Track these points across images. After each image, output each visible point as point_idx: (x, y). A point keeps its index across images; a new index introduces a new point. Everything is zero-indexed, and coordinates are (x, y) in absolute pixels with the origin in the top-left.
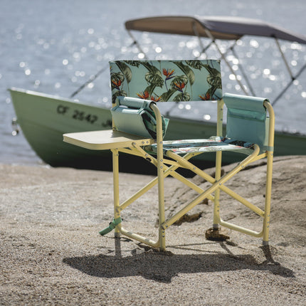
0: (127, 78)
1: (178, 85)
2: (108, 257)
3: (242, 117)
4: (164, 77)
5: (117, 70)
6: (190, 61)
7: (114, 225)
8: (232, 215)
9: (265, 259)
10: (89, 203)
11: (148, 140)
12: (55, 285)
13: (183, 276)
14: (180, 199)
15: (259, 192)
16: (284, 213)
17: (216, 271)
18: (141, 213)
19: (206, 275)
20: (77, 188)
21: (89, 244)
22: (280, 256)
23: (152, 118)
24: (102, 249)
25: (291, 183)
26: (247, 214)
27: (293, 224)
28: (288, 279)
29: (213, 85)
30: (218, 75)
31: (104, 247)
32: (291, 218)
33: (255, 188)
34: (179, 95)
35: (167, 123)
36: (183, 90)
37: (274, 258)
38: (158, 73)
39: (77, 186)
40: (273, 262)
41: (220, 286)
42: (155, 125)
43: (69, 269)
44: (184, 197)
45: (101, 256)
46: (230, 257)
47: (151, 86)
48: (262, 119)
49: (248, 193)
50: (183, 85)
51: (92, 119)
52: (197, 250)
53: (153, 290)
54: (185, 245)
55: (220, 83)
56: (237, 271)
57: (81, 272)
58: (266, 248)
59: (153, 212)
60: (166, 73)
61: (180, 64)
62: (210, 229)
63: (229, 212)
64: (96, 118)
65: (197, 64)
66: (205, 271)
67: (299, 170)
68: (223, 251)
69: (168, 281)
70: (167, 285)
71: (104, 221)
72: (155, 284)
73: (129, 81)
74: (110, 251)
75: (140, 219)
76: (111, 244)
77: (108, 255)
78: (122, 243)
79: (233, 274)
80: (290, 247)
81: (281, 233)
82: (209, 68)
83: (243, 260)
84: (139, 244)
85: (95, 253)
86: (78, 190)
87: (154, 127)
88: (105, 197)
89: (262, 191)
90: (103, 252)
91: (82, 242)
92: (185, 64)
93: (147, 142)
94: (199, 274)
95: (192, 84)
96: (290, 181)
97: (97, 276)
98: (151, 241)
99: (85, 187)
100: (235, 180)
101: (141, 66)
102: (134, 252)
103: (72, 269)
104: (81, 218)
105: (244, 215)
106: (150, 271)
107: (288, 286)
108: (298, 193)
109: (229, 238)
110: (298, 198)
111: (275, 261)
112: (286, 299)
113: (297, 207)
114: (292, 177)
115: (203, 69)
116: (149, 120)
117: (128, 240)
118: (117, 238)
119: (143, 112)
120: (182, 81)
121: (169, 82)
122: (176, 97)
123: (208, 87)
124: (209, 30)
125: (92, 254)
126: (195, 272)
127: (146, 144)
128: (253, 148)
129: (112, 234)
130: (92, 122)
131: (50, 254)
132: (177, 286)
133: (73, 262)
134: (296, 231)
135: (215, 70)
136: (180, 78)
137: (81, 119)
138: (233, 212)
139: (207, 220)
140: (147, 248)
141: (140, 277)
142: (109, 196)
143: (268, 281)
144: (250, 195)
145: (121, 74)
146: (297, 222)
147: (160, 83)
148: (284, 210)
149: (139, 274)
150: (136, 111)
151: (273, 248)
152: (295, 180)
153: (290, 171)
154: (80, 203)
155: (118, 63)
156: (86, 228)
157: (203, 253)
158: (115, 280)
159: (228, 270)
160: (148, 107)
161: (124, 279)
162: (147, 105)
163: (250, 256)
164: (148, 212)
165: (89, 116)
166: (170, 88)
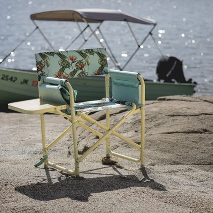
0: (47, 64)
1: (80, 66)
2: (44, 184)
3: (123, 85)
4: (70, 62)
5: (40, 59)
6: (87, 50)
7: (44, 160)
8: (116, 146)
9: (143, 177)
10: (23, 143)
11: (65, 106)
12: (14, 209)
13: (95, 196)
14: (81, 136)
15: (131, 129)
16: (150, 143)
17: (115, 189)
18: (57, 148)
19: (109, 193)
20: (13, 131)
21: (29, 174)
22: (153, 174)
23: (67, 91)
24: (39, 178)
25: (151, 121)
26: (126, 144)
27: (157, 150)
28: (162, 192)
29: (102, 65)
30: (105, 58)
31: (39, 177)
32: (155, 146)
33: (129, 126)
34: (81, 73)
35: (76, 94)
36: (83, 69)
37: (149, 176)
38: (67, 59)
39: (13, 130)
40: (149, 179)
41: (120, 201)
42: (69, 96)
43: (20, 195)
44: (83, 134)
45: (39, 184)
46: (122, 178)
47: (63, 68)
48: (136, 86)
49: (124, 129)
50: (83, 66)
51: (13, 79)
52: (99, 174)
53: (78, 208)
54: (90, 171)
55: (107, 63)
56: (129, 189)
57: (28, 198)
58: (143, 169)
59: (65, 146)
60: (71, 59)
61: (80, 53)
62: (105, 158)
63: (114, 144)
64: (16, 79)
65: (91, 51)
66: (108, 190)
67: (155, 112)
68: (115, 173)
69: (86, 200)
70: (86, 203)
71: (35, 155)
72: (78, 203)
73: (48, 66)
74: (44, 180)
75: (57, 152)
76: (43, 174)
77: (43, 182)
78: (50, 172)
79: (127, 191)
80: (156, 166)
81: (150, 157)
82: (99, 54)
83: (130, 179)
84: (61, 172)
85: (34, 182)
86: (14, 133)
87: (68, 97)
88: (32, 137)
89: (133, 128)
90: (39, 180)
91: (25, 174)
92: (83, 52)
93: (64, 107)
94: (105, 193)
95: (88, 65)
96: (150, 120)
97: (39, 200)
98: (69, 170)
99: (18, 130)
100: (115, 121)
101: (55, 55)
102: (59, 179)
103: (22, 195)
104: (20, 154)
105: (124, 145)
106: (73, 193)
107: (163, 197)
108: (157, 128)
109: (117, 163)
110: (158, 132)
111: (150, 178)
112: (164, 207)
113: (158, 138)
114: (152, 118)
115: (95, 54)
116: (65, 92)
117: (54, 170)
118: (46, 168)
119: (61, 87)
120: (82, 63)
121: (74, 64)
122: (79, 74)
123: (99, 66)
124: (85, 19)
125: (33, 183)
126: (102, 191)
127: (63, 108)
128: (131, 106)
129: (42, 166)
130: (14, 81)
131: (6, 185)
132: (93, 204)
133: (21, 189)
134: (159, 155)
135: (103, 54)
136: (81, 62)
137: (7, 80)
138: (117, 143)
139: (100, 150)
140: (67, 175)
141: (67, 199)
142: (35, 137)
143: (150, 195)
144: (126, 131)
145: (43, 61)
146: (159, 148)
147: (68, 66)
148: (150, 141)
149: (66, 196)
150: (56, 87)
151: (147, 169)
152: (154, 120)
153: (150, 113)
154: (17, 143)
155: (41, 54)
156: (24, 162)
157: (104, 176)
158: (52, 202)
159: (122, 188)
160: (63, 84)
161: (57, 201)
162: (62, 82)
163: (134, 176)
164: (62, 146)
165: (12, 78)
166: (75, 68)
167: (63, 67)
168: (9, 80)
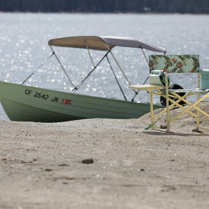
1: (179, 66)
4: (173, 62)
5: (152, 59)
6: (185, 55)
7: (151, 125)
29: (195, 66)
30: (198, 62)
34: (179, 70)
36: (182, 68)
38: (170, 60)
50: (181, 66)
55: (199, 65)
60: (174, 60)
61: (180, 57)
64: (48, 96)
65: (188, 57)
73: (157, 64)
82: (193, 58)
92: (182, 56)
93: (162, 87)
95: (185, 65)
101: (162, 57)
115: (191, 59)
119: (160, 75)
121: (175, 64)
123: (193, 67)
130: (46, 99)
135: (196, 59)
136: (180, 63)
145: (154, 61)
147: (171, 65)
155: (152, 56)
160: (162, 73)
165: (44, 95)
166: (176, 67)
167: (167, 65)
168: (41, 98)
